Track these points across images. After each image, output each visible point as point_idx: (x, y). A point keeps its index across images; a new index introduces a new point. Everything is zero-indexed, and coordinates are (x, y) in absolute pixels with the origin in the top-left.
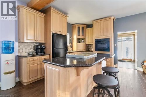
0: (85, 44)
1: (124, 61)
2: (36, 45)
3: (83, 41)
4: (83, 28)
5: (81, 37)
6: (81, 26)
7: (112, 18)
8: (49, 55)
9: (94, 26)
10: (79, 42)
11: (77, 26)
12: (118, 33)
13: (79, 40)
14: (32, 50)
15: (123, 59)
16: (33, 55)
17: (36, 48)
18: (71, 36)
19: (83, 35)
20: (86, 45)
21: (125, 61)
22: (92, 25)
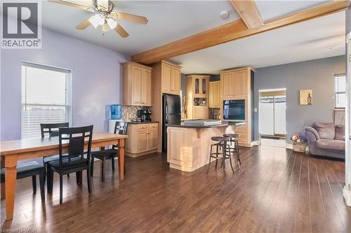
0: (207, 107)
1: (277, 137)
2: (139, 109)
3: (204, 102)
4: (204, 80)
5: (200, 95)
6: (201, 78)
7: (249, 69)
8: (158, 122)
9: (221, 78)
10: (198, 105)
11: (194, 78)
12: (260, 91)
13: (197, 102)
14: (135, 116)
15: (276, 135)
16: (137, 123)
17: (140, 113)
18: (185, 94)
19: (204, 92)
20: (210, 109)
21: (278, 139)
22: (219, 75)
